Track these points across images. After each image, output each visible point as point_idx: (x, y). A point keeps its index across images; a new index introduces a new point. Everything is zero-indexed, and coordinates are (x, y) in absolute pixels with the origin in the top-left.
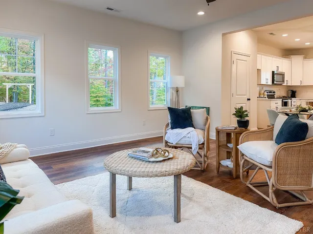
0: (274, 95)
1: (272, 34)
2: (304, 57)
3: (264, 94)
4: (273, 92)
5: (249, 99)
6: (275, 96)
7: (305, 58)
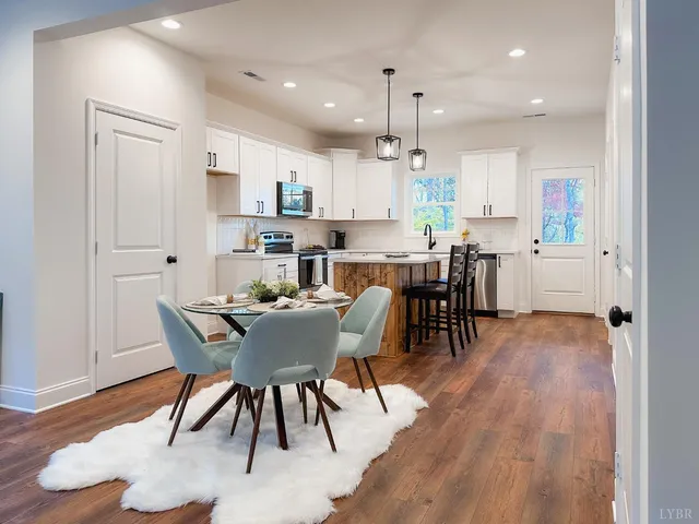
0: (290, 244)
1: (251, 75)
2: (359, 154)
3: (256, 242)
4: (288, 237)
5: (171, 260)
6: (295, 247)
7: (362, 156)
